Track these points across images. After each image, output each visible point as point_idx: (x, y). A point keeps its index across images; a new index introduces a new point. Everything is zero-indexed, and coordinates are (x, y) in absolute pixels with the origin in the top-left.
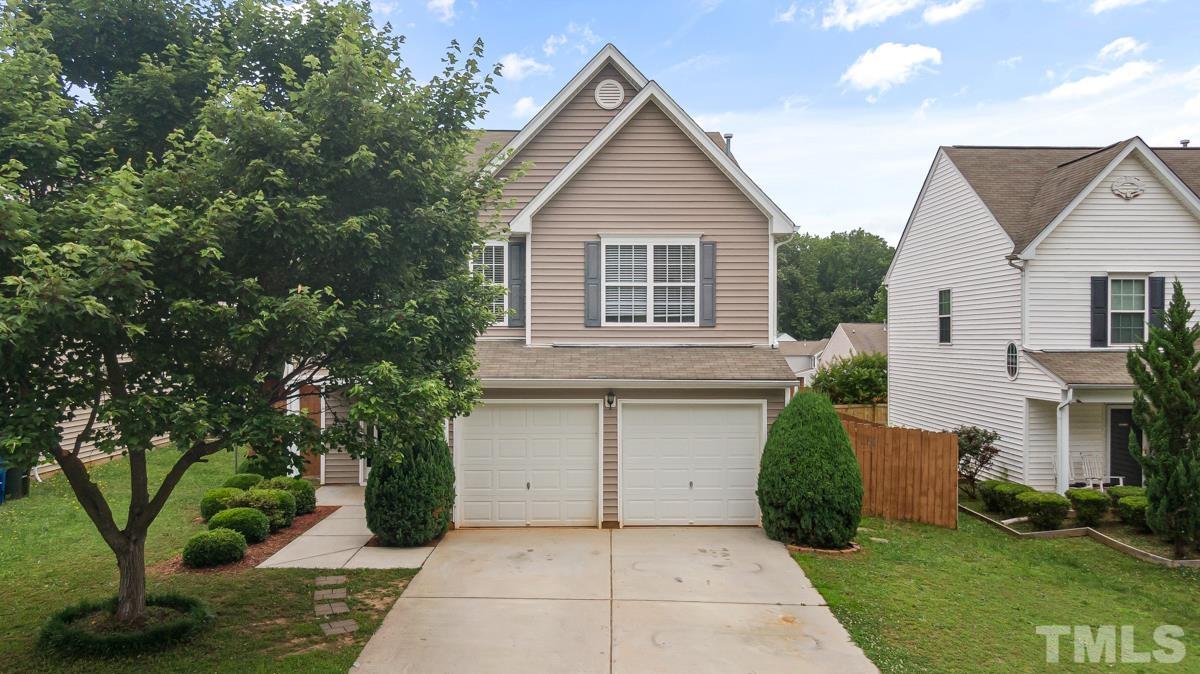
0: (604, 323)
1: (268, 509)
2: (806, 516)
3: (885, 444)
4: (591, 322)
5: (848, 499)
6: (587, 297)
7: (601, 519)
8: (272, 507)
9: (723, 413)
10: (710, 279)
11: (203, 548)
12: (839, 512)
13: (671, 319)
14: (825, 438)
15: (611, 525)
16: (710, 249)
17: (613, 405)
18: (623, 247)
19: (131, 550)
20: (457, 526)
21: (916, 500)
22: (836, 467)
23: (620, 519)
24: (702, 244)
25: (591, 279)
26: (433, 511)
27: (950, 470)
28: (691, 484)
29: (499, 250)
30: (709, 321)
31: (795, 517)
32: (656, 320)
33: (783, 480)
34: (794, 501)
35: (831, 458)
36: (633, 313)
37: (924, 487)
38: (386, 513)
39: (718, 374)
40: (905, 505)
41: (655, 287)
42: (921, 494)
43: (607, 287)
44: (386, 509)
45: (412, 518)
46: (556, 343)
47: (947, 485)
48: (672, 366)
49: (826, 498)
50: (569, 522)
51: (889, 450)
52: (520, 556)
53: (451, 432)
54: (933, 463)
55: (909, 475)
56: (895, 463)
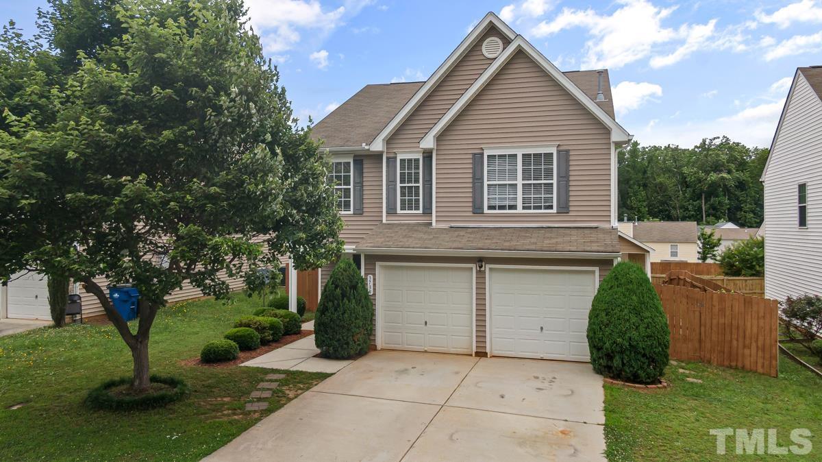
0: (486, 211)
1: (261, 329)
2: (617, 358)
3: (712, 305)
4: (477, 209)
5: (652, 345)
6: (474, 192)
7: (474, 350)
8: (264, 328)
9: (567, 276)
10: (564, 178)
11: (209, 350)
12: (644, 355)
13: (535, 208)
14: (634, 297)
15: (481, 354)
16: (564, 155)
17: (483, 269)
18: (500, 156)
19: (139, 347)
20: (379, 347)
21: (740, 351)
22: (641, 320)
23: (488, 350)
24: (559, 152)
25: (477, 179)
26: (353, 336)
27: (771, 329)
28: (542, 328)
29: (417, 160)
30: (564, 208)
31: (610, 357)
32: (524, 208)
33: (600, 328)
34: (607, 345)
35: (638, 314)
36: (507, 203)
37: (747, 342)
38: (323, 336)
39: (560, 247)
40: (730, 353)
41: (523, 184)
42: (744, 347)
43: (488, 185)
44: (323, 333)
45: (339, 340)
46: (453, 225)
47: (768, 342)
48: (528, 241)
49: (632, 344)
50: (453, 351)
51: (716, 310)
52: (405, 371)
53: (374, 285)
54: (755, 322)
55: (734, 331)
56: (722, 321)
